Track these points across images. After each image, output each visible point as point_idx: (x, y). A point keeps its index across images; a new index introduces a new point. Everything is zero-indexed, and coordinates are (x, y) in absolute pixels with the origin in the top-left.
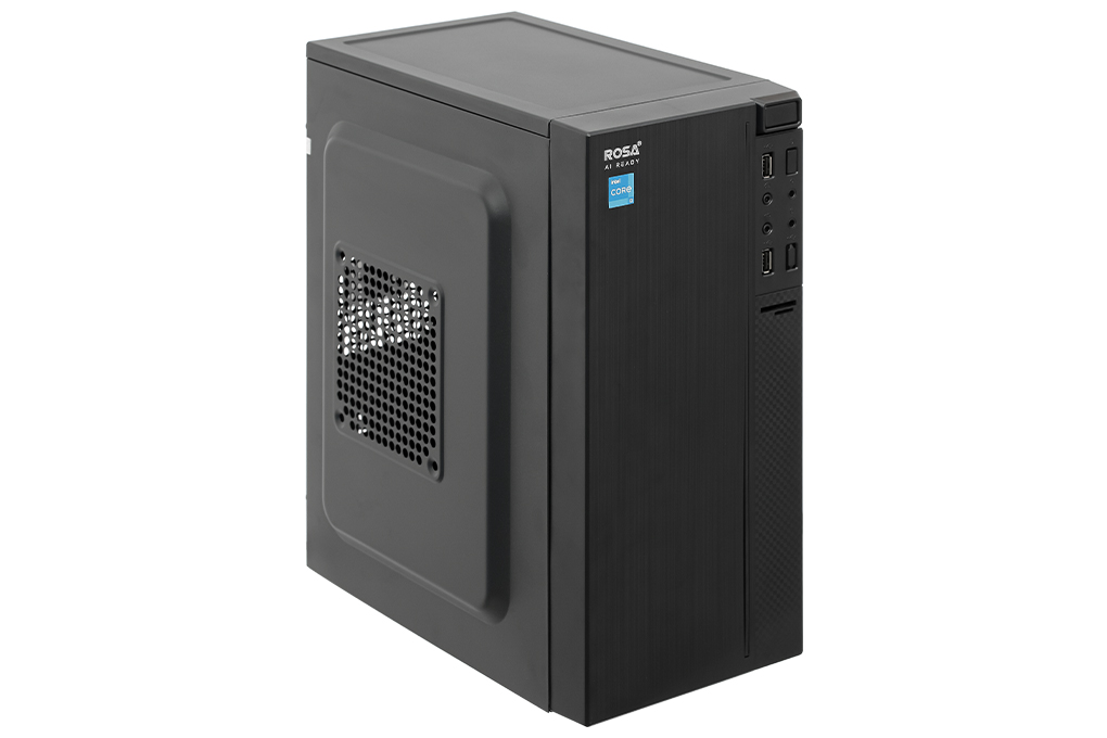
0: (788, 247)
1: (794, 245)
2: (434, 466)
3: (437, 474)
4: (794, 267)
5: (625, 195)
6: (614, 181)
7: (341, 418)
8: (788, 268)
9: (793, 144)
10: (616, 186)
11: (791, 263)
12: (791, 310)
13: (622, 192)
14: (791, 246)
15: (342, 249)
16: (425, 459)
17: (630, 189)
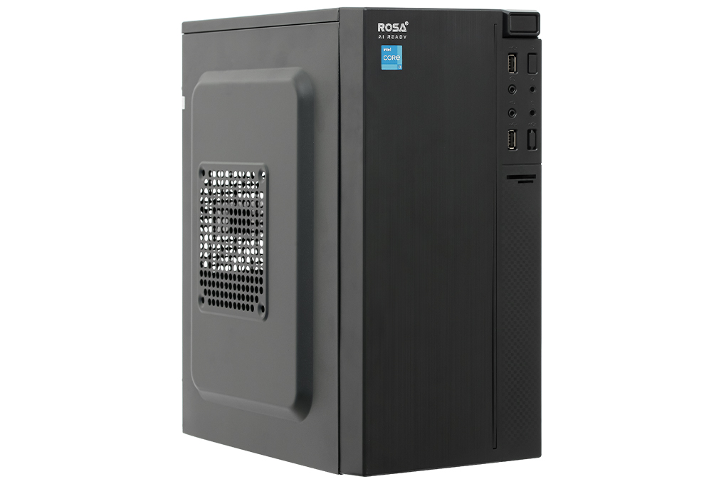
0: (529, 131)
1: (535, 131)
2: (262, 308)
3: (263, 314)
4: (535, 148)
5: (395, 62)
6: (385, 49)
7: (202, 300)
8: (529, 148)
9: (533, 50)
10: (387, 53)
11: (532, 145)
12: (532, 182)
13: (392, 59)
14: (532, 131)
15: (204, 168)
16: (256, 305)
17: (399, 58)
